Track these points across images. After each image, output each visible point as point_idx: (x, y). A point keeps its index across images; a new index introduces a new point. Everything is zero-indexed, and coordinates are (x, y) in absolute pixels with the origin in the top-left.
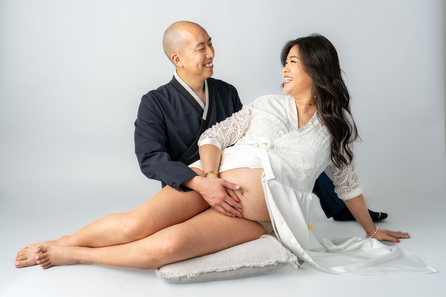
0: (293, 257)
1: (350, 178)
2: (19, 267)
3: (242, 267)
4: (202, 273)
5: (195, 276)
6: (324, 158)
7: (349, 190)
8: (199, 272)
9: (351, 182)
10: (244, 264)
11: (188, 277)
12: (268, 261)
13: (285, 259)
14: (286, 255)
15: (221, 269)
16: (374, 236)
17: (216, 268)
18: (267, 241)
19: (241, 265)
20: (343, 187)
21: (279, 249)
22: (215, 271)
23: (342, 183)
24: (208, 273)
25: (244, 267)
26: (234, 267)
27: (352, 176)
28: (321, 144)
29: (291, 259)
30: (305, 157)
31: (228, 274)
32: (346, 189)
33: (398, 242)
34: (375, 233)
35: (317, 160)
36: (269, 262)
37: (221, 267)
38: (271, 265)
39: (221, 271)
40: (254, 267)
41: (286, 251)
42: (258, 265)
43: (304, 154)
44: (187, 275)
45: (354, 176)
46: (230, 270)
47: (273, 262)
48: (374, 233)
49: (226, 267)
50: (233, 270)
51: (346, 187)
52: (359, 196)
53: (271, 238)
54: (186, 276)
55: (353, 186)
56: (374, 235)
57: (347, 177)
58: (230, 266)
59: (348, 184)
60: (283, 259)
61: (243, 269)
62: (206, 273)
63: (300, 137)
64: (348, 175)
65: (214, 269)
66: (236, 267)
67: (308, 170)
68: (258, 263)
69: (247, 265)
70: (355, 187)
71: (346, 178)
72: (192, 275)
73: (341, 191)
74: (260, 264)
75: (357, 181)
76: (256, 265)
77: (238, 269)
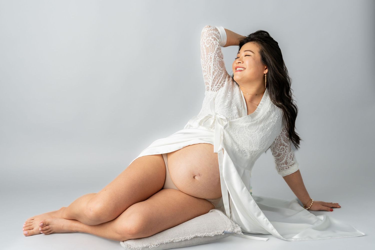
0: (238, 228)
1: (288, 158)
2: (28, 235)
3: (194, 237)
4: (161, 244)
5: (156, 247)
6: (267, 142)
7: (287, 167)
8: (159, 243)
10: (197, 234)
11: (150, 247)
12: (216, 232)
13: (231, 230)
14: (232, 226)
15: (177, 239)
16: (310, 207)
17: (173, 239)
18: (215, 215)
19: (194, 236)
20: (283, 165)
21: (225, 221)
22: (172, 242)
24: (167, 243)
25: (196, 237)
26: (188, 237)
27: (290, 156)
28: (266, 131)
29: (236, 229)
30: (252, 140)
31: (183, 244)
32: (285, 167)
33: (332, 211)
34: (312, 204)
35: (262, 144)
36: (218, 233)
37: (177, 238)
38: (219, 235)
39: (177, 241)
40: (205, 237)
41: (231, 222)
42: (208, 235)
43: (251, 137)
44: (149, 246)
45: (291, 156)
46: (185, 240)
47: (220, 232)
48: (311, 205)
49: (181, 238)
50: (187, 240)
52: (296, 172)
53: (218, 212)
54: (148, 247)
56: (311, 206)
57: (286, 157)
58: (185, 237)
60: (229, 230)
61: (196, 239)
62: (165, 243)
64: (287, 156)
65: (172, 240)
66: (190, 238)
68: (208, 234)
69: (199, 235)
70: (292, 165)
71: (285, 159)
72: (153, 245)
73: (281, 168)
74: (210, 234)
75: (294, 159)
76: (207, 235)
77: (192, 239)
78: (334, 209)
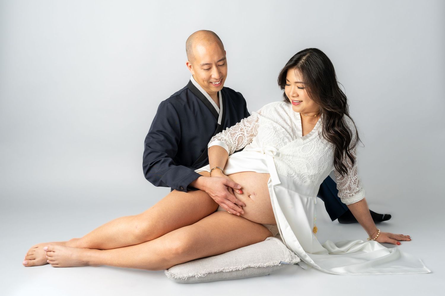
0: (296, 258)
2: (27, 265)
3: (247, 268)
4: (209, 273)
5: (203, 276)
6: (327, 164)
7: (351, 195)
8: (207, 272)
9: (353, 186)
10: (250, 265)
11: (196, 277)
12: (272, 262)
13: (288, 260)
14: (290, 257)
15: (227, 269)
16: (376, 239)
17: (223, 269)
18: (272, 243)
19: (246, 266)
20: (346, 191)
21: (283, 251)
22: (222, 272)
23: (344, 188)
24: (215, 273)
25: (249, 267)
26: (240, 267)
28: (323, 151)
29: (294, 260)
30: (309, 163)
31: (234, 274)
32: (349, 193)
33: (399, 244)
34: (378, 235)
35: (321, 166)
36: (274, 263)
37: (228, 268)
38: (275, 265)
39: (227, 271)
40: (259, 267)
41: (290, 252)
42: (262, 266)
43: (308, 160)
44: (196, 275)
45: (356, 180)
46: (236, 270)
47: (277, 263)
48: (376, 236)
49: (232, 268)
50: (239, 270)
51: (348, 191)
52: (361, 201)
53: (276, 240)
54: (194, 276)
55: (355, 191)
56: (376, 237)
57: (349, 181)
58: (236, 267)
59: (350, 188)
60: (287, 260)
61: (249, 269)
62: (213, 273)
63: (304, 144)
64: (350, 180)
65: (221, 269)
66: (242, 268)
67: (312, 176)
68: (262, 264)
69: (252, 265)
70: (357, 192)
71: (348, 183)
72: (200, 275)
73: (344, 195)
74: (265, 264)
75: (359, 186)
76: (261, 265)
77: (244, 269)
78: (402, 242)
